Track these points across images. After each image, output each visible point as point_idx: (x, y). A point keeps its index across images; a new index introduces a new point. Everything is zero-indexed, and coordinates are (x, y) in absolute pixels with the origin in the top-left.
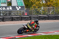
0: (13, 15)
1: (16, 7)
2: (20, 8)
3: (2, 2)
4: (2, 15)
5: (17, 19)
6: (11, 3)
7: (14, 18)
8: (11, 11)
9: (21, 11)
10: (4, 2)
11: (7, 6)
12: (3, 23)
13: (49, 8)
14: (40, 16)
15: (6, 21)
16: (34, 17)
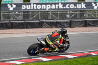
0: (87, 17)
4: (68, 16)
5: (94, 23)
7: (88, 22)
8: (84, 11)
11: (77, 2)
12: (71, 31)
15: (75, 26)
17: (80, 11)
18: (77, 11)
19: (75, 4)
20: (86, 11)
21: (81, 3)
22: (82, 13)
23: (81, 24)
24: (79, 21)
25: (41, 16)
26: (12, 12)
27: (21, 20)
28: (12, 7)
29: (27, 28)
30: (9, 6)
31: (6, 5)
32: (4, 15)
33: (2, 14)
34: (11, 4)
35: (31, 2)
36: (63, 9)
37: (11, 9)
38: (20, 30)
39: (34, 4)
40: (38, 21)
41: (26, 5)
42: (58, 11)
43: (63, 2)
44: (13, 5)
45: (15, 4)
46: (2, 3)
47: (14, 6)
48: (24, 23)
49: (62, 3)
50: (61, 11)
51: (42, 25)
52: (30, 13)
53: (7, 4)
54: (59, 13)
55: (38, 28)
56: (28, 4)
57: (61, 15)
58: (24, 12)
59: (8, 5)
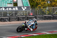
0: (19, 15)
1: (22, 7)
2: (26, 8)
3: (8, 3)
4: (8, 15)
5: (23, 19)
6: (17, 3)
7: (20, 18)
9: (27, 11)
10: (10, 3)
11: (13, 6)
13: (54, 8)
14: (45, 16)
15: (12, 21)
16: (39, 17)
17: (15, 12)
18: (13, 12)
19: (12, 8)
20: (18, 12)
21: (15, 7)
22: (16, 13)
24: (15, 18)
42: (2, 12)
43: (5, 6)
49: (4, 7)
50: (4, 12)
54: (2, 13)
57: (4, 14)
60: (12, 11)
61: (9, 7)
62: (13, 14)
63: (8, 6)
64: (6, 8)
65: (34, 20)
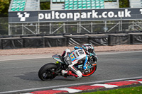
0: (133, 29)
1: (141, 10)
4: (106, 29)
7: (135, 37)
8: (128, 21)
11: (118, 8)
15: (116, 44)
17: (123, 21)
18: (118, 22)
19: (115, 11)
20: (131, 21)
21: (124, 10)
22: (126, 23)
23: (124, 40)
24: (122, 36)
25: (66, 29)
26: (24, 24)
27: (37, 36)
28: (24, 16)
29: (47, 46)
30: (20, 16)
31: (15, 14)
32: (13, 28)
33: (9, 26)
34: (22, 13)
35: (52, 9)
36: (99, 18)
37: (23, 19)
38: (35, 49)
39: (55, 11)
40: (62, 37)
41: (44, 13)
42: (90, 22)
43: (98, 8)
44: (25, 13)
45: (28, 12)
46: (9, 11)
47: (27, 15)
48: (42, 39)
49: (96, 11)
50: (96, 22)
51: (68, 42)
52: (50, 25)
53: (17, 12)
54: (92, 24)
55: (61, 46)
56: (48, 12)
57: (95, 27)
58: (41, 23)
59: (19, 14)
60: (116, 20)
61: (108, 10)
62: (117, 28)
63: (106, 8)
64: (100, 12)
65: (87, 48)
